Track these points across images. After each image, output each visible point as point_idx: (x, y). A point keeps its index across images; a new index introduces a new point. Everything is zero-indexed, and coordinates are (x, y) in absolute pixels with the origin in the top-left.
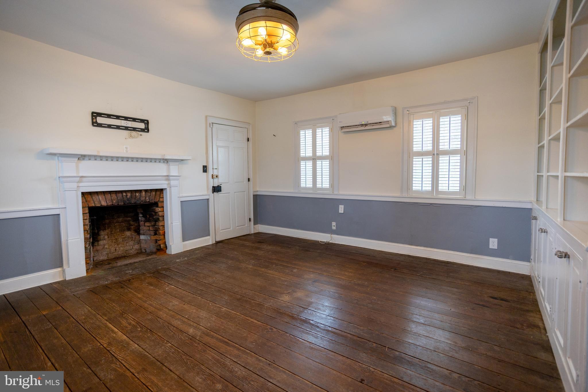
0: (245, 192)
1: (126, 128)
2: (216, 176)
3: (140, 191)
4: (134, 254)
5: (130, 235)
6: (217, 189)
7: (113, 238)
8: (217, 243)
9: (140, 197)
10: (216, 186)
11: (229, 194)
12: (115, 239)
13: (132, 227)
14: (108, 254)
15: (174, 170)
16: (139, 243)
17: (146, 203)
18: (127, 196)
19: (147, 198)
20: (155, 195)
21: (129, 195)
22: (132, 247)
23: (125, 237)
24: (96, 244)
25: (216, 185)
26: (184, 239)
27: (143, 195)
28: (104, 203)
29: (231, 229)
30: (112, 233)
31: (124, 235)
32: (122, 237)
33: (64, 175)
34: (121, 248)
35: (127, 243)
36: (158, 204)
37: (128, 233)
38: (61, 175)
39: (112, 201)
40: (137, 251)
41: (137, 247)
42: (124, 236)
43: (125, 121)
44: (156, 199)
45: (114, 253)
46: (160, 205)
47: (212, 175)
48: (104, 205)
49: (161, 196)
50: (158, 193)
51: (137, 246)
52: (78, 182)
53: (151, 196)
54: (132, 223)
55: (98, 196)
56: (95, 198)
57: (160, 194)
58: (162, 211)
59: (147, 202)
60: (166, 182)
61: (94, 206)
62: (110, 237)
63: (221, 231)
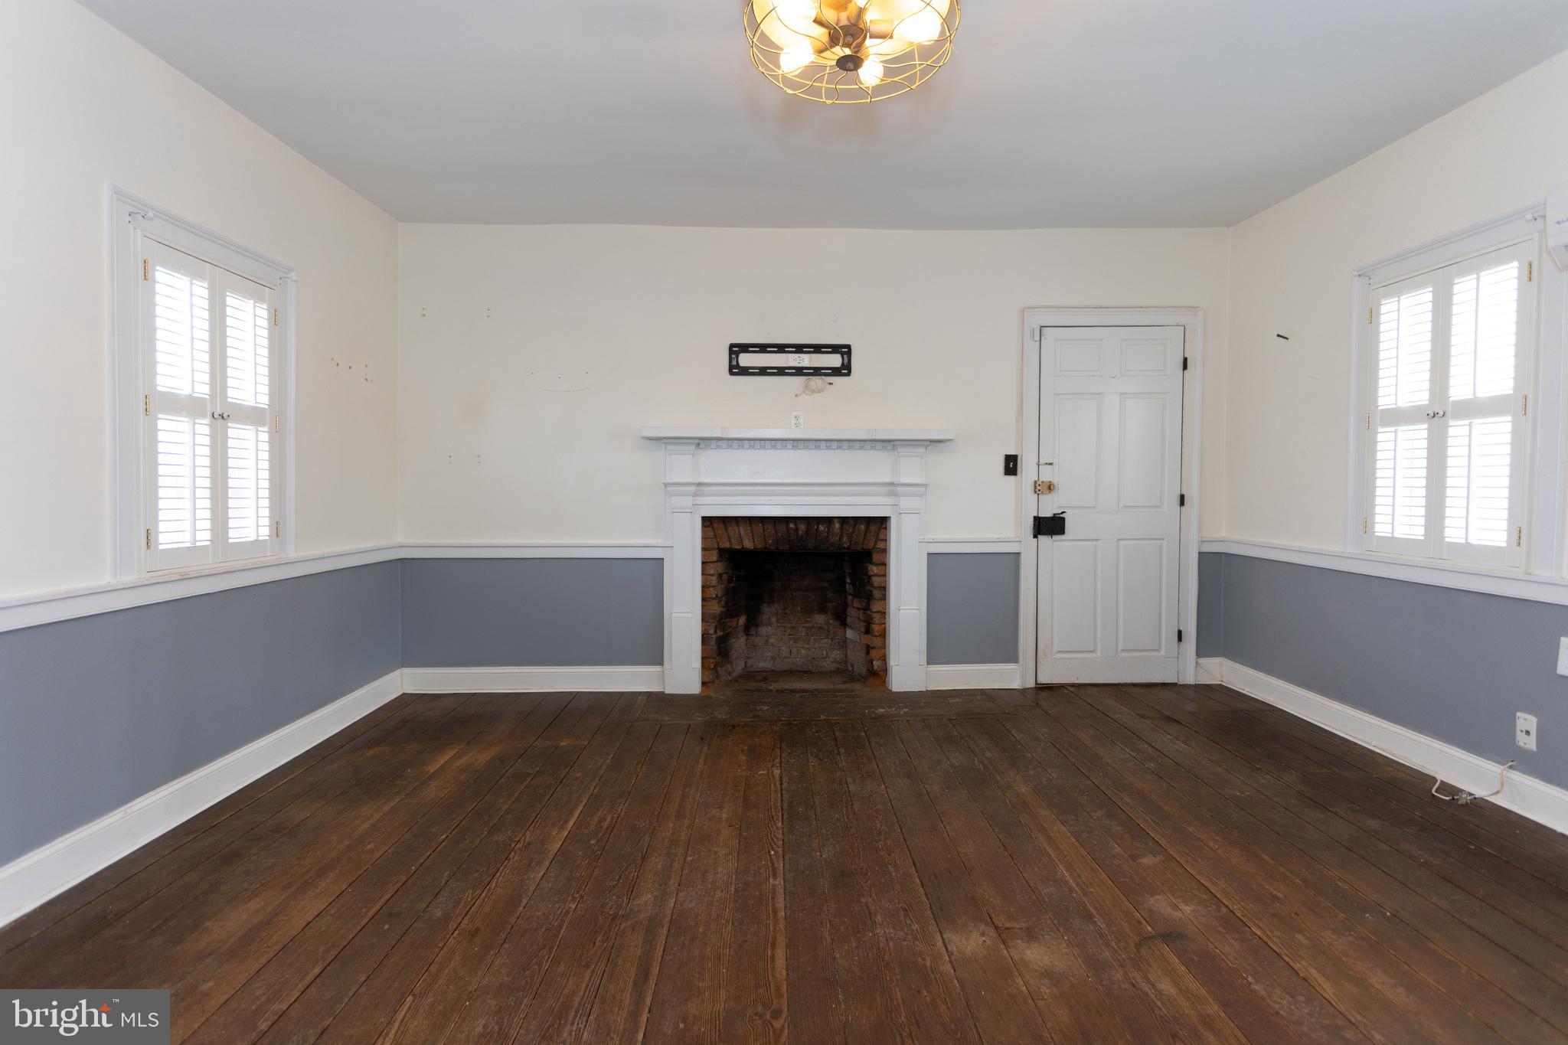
0: (1165, 543)
1: (799, 371)
2: (1047, 486)
3: (829, 520)
4: (831, 671)
5: (823, 622)
6: (1049, 526)
7: (787, 625)
8: (1042, 688)
9: (828, 536)
10: (1048, 516)
11: (1094, 543)
12: (790, 628)
13: (830, 605)
14: (773, 658)
15: (910, 469)
16: (842, 647)
17: (842, 551)
18: (797, 530)
19: (845, 539)
20: (866, 533)
21: (802, 527)
22: (827, 653)
23: (813, 627)
24: (753, 631)
25: (1047, 513)
26: (932, 659)
27: (835, 531)
28: (748, 544)
29: (1099, 654)
30: (786, 613)
31: (810, 622)
32: (808, 625)
33: (676, 480)
34: (803, 651)
35: (816, 640)
36: (872, 555)
37: (820, 619)
38: (668, 481)
39: (765, 540)
40: (837, 666)
41: (837, 654)
42: (811, 624)
43: (796, 356)
44: (866, 542)
45: (787, 660)
46: (876, 557)
47: (1035, 482)
48: (748, 547)
49: (881, 536)
50: (873, 527)
51: (839, 652)
52: (695, 495)
53: (854, 535)
54: (830, 595)
55: (738, 526)
56: (733, 530)
57: (880, 529)
58: (881, 576)
59: (845, 548)
60: (890, 500)
61: (729, 547)
62: (780, 621)
63: (1059, 656)
